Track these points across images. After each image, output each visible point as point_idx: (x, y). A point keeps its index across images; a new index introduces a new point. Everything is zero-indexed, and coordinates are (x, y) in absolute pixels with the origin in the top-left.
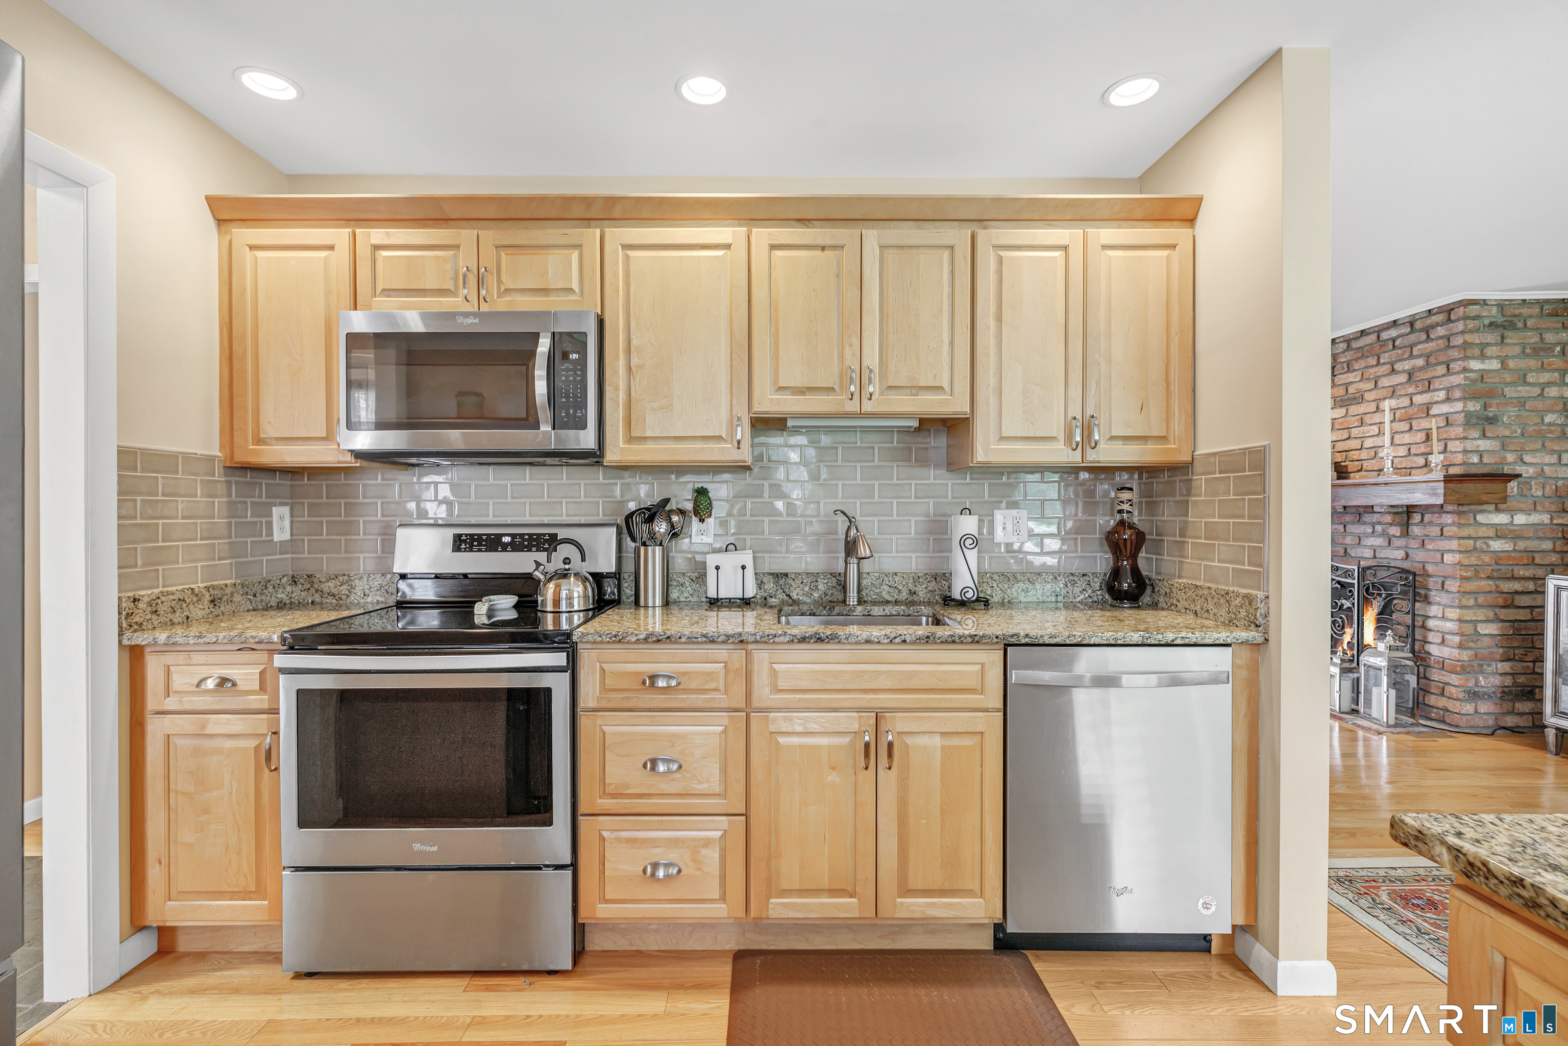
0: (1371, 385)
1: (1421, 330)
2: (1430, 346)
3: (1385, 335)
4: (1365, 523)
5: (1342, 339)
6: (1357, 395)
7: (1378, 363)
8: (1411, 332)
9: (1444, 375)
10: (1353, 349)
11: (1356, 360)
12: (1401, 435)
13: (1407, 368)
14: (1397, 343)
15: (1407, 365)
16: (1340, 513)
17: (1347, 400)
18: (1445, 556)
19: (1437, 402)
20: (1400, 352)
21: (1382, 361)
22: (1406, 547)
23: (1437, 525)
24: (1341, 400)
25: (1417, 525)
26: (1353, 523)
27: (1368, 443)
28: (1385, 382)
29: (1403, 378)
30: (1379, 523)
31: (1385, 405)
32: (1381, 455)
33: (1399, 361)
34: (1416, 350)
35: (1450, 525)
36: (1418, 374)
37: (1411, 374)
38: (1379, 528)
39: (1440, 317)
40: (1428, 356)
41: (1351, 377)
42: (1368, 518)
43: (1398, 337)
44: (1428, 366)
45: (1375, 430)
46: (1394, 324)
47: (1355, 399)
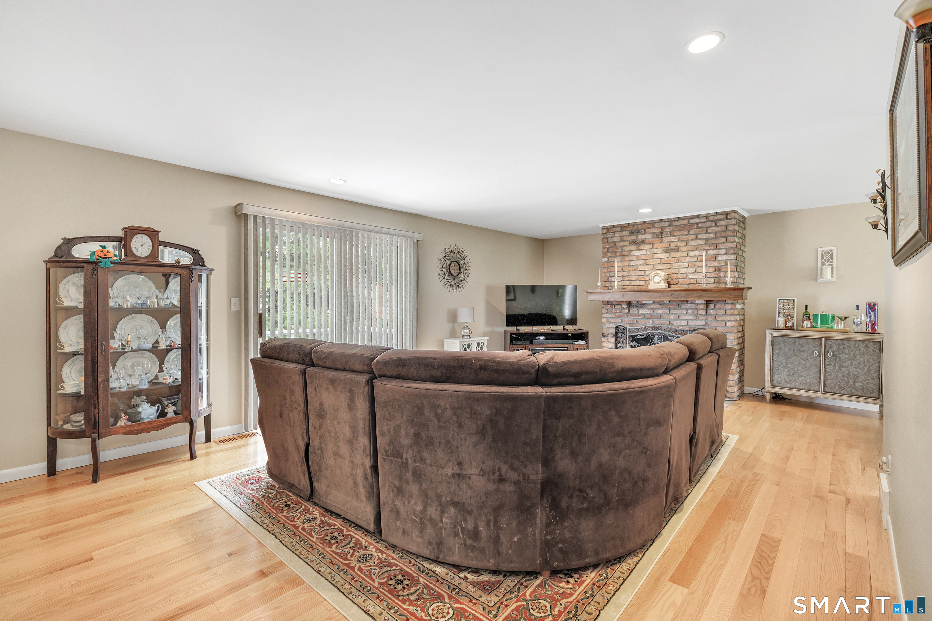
0: (684, 244)
1: (712, 221)
2: (717, 229)
3: (692, 221)
4: (682, 309)
5: (667, 220)
6: (676, 248)
7: (688, 234)
8: (706, 222)
9: (724, 243)
10: (673, 226)
11: (675, 231)
12: (701, 268)
13: (704, 237)
14: (699, 225)
15: (705, 236)
16: (666, 304)
17: (670, 250)
18: (727, 323)
19: (721, 254)
20: (701, 230)
21: (691, 233)
22: (706, 320)
23: (723, 309)
24: (666, 250)
25: (712, 309)
26: (674, 309)
27: (682, 271)
28: (693, 243)
29: (703, 242)
30: (691, 309)
31: (692, 253)
32: (690, 277)
33: (700, 234)
34: (710, 230)
35: (730, 309)
36: (711, 241)
37: (707, 240)
38: (690, 311)
39: (722, 217)
40: (716, 233)
41: (672, 239)
42: (684, 306)
43: (700, 223)
44: (716, 237)
45: (686, 265)
46: (697, 217)
47: (675, 249)
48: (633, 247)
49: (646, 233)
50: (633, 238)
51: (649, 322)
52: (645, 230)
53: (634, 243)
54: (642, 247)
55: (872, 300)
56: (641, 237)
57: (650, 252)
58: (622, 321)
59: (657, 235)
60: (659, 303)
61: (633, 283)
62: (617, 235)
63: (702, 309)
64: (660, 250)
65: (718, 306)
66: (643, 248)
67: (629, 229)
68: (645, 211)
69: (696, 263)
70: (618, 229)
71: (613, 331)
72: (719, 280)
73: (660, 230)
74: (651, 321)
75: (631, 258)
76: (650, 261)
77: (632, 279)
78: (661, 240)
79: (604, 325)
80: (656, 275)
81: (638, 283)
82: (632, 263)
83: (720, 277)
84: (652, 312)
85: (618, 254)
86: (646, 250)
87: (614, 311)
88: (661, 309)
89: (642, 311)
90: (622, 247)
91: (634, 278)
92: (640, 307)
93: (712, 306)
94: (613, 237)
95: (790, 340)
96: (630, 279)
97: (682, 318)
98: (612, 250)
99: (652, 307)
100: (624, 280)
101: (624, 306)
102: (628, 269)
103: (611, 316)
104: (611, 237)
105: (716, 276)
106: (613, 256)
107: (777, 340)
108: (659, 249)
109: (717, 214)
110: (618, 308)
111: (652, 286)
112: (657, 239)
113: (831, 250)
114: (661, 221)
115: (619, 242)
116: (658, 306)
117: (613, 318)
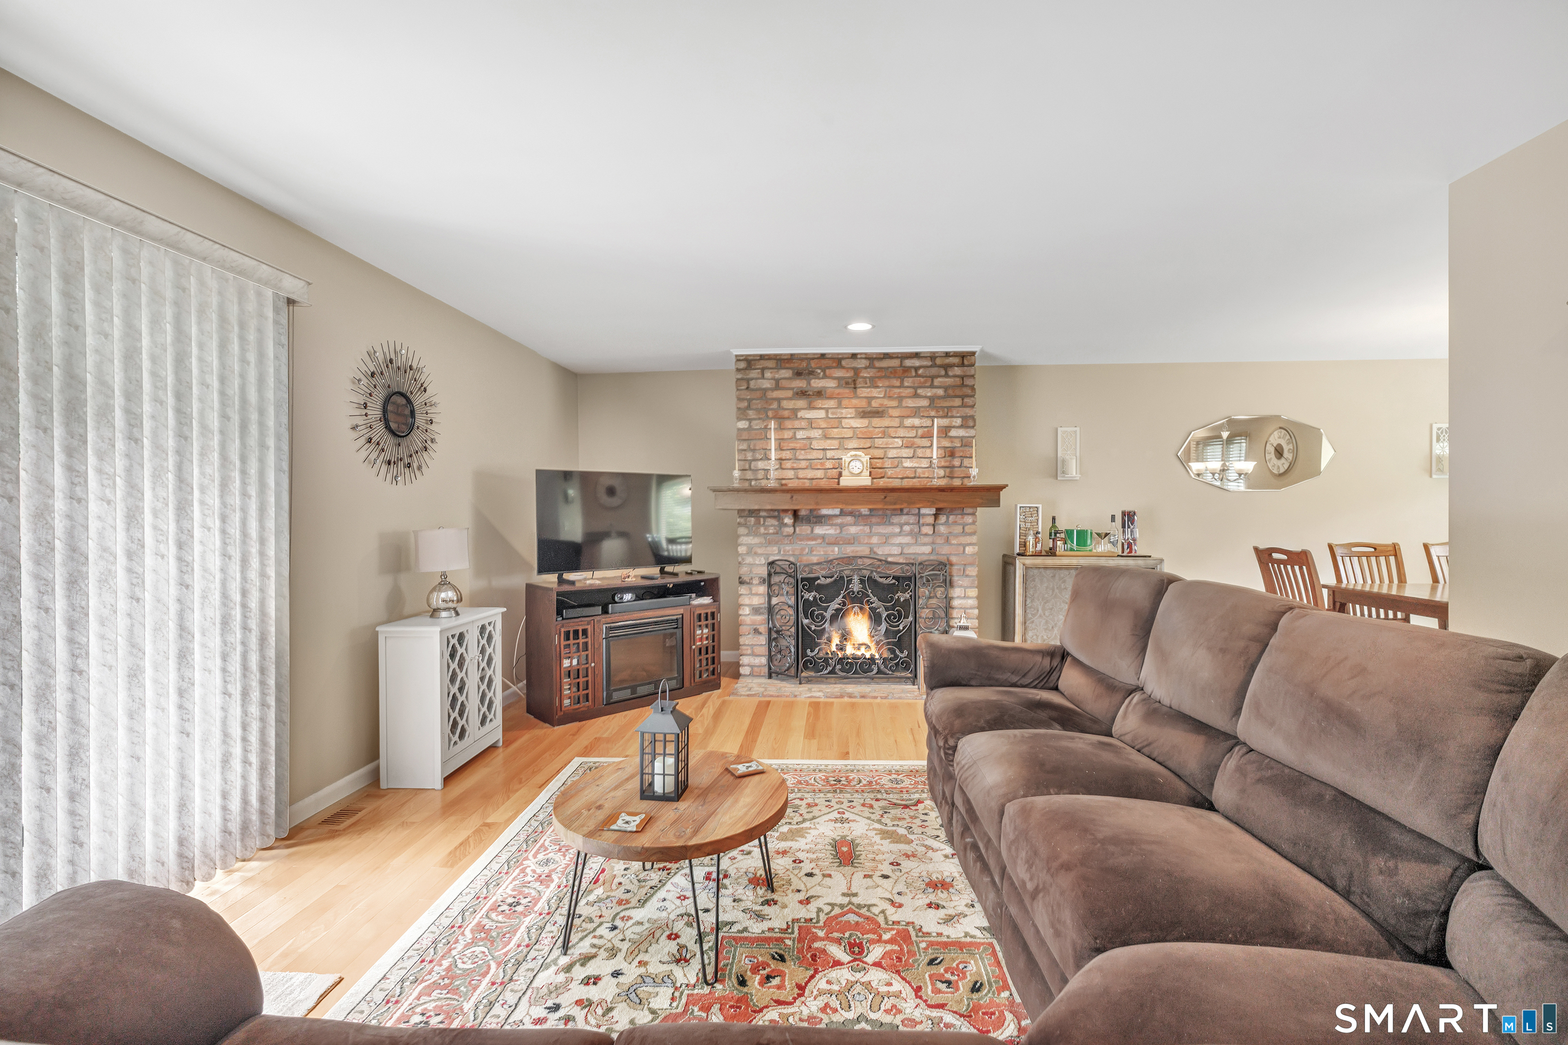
0: (894, 403)
1: (940, 366)
2: (949, 381)
3: (908, 363)
4: (892, 524)
5: (863, 356)
6: (880, 410)
7: (901, 386)
8: (931, 366)
9: (959, 407)
10: (875, 368)
11: (880, 378)
12: (924, 450)
13: (929, 394)
14: (920, 371)
16: (865, 515)
17: (870, 412)
18: (967, 549)
19: (954, 427)
20: (922, 380)
21: (906, 384)
22: (933, 543)
23: (959, 524)
24: (863, 412)
25: (942, 524)
26: (878, 524)
27: (892, 453)
28: (910, 403)
29: (925, 403)
30: (908, 524)
31: (909, 422)
32: (905, 465)
33: (921, 387)
34: (937, 382)
35: (970, 524)
36: (938, 401)
37: (932, 399)
38: (907, 528)
39: (956, 360)
40: (946, 389)
41: (875, 392)
42: (896, 520)
43: (920, 367)
44: (947, 397)
45: (899, 442)
46: (917, 355)
47: (878, 412)
48: (801, 403)
49: (825, 377)
50: (800, 384)
51: (833, 551)
52: (824, 371)
53: (802, 394)
54: (819, 403)
55: (1128, 509)
56: (817, 384)
57: (833, 413)
58: (779, 551)
59: (847, 383)
60: (851, 514)
61: (801, 474)
62: (768, 374)
63: (928, 525)
64: (850, 412)
65: (952, 518)
66: (820, 406)
67: (792, 365)
69: (916, 440)
70: (771, 364)
71: (764, 572)
72: (951, 472)
73: (850, 374)
74: (836, 549)
75: (797, 424)
76: (835, 432)
77: (800, 466)
78: (855, 393)
79: (743, 559)
80: (856, 458)
81: (810, 474)
82: (800, 434)
83: (954, 467)
84: (838, 531)
85: (770, 414)
86: (827, 410)
87: (762, 530)
88: (855, 524)
89: (819, 530)
90: (779, 400)
91: (804, 464)
92: (816, 523)
93: (943, 519)
94: (759, 379)
95: (1048, 572)
96: (795, 465)
97: (893, 542)
98: (757, 404)
99: (839, 521)
100: (783, 466)
101: (788, 520)
102: (792, 445)
103: (756, 540)
104: (757, 379)
105: (947, 464)
106: (760, 419)
107: (1031, 573)
108: (850, 410)
109: (947, 355)
110: (772, 526)
111: (846, 481)
112: (847, 391)
113: (1073, 433)
114: (854, 356)
115: (773, 390)
116: (849, 519)
117: (761, 545)
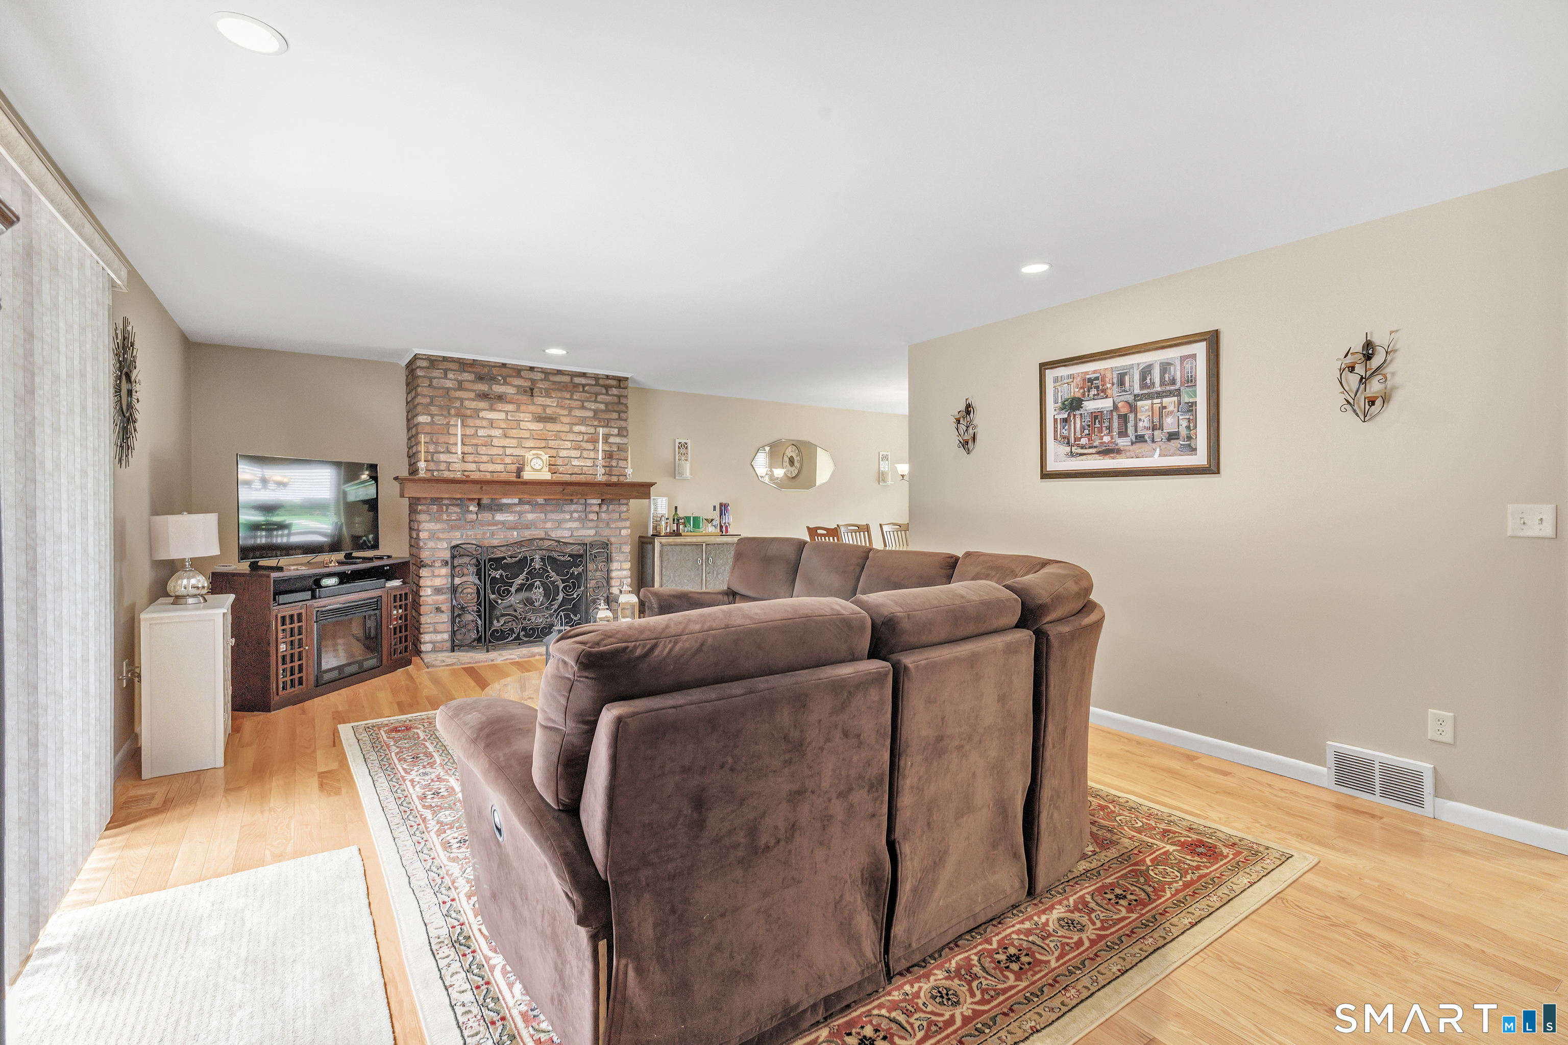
0: (565, 412)
1: (602, 386)
2: (608, 399)
3: (577, 380)
4: (564, 512)
5: (540, 370)
6: (554, 416)
7: (571, 399)
8: (595, 385)
9: (616, 419)
10: (549, 381)
11: (554, 390)
12: (588, 452)
13: (593, 407)
14: (586, 388)
15: (593, 406)
16: (541, 504)
17: (545, 418)
18: (622, 531)
19: (612, 435)
20: (588, 395)
21: (575, 397)
22: (597, 527)
23: (617, 512)
24: (539, 417)
25: (604, 512)
26: (553, 512)
27: (563, 453)
28: (578, 413)
29: (591, 414)
30: (577, 512)
31: (577, 428)
32: (573, 463)
33: (587, 401)
34: (600, 398)
35: (625, 512)
36: (600, 414)
37: (596, 412)
38: (576, 515)
39: (614, 383)
40: (607, 404)
41: (548, 401)
42: (567, 508)
43: (587, 385)
44: (607, 410)
45: (569, 444)
46: (584, 375)
47: (552, 419)
48: (482, 404)
49: (506, 383)
50: (482, 387)
51: (513, 535)
52: (504, 378)
53: (484, 396)
54: (499, 406)
55: (724, 502)
56: (498, 389)
57: (512, 416)
58: (462, 536)
59: (525, 391)
60: (529, 503)
61: (483, 467)
62: (451, 375)
63: (593, 512)
64: (529, 417)
65: (611, 507)
66: (500, 408)
67: (474, 370)
68: (556, 351)
69: (582, 443)
70: (454, 366)
71: (447, 555)
72: (610, 471)
73: (528, 384)
74: (515, 533)
75: (478, 423)
76: (513, 433)
77: (481, 460)
78: (532, 400)
79: (425, 544)
80: (536, 456)
81: (491, 467)
82: (481, 432)
83: (612, 466)
84: (517, 518)
85: (453, 412)
86: (507, 412)
87: (445, 517)
88: (532, 512)
89: (499, 517)
90: (462, 400)
91: (485, 458)
92: (497, 510)
93: (604, 508)
94: (441, 378)
95: (677, 548)
96: (477, 459)
97: (564, 526)
98: (440, 401)
99: (518, 509)
100: (465, 460)
101: (473, 508)
102: (474, 441)
103: (438, 526)
104: (439, 378)
105: (607, 464)
106: (442, 415)
107: (665, 549)
108: (527, 415)
109: (608, 377)
110: (455, 512)
111: (527, 475)
112: (525, 398)
113: (686, 443)
114: (532, 369)
115: (456, 390)
116: (527, 507)
117: (443, 531)
